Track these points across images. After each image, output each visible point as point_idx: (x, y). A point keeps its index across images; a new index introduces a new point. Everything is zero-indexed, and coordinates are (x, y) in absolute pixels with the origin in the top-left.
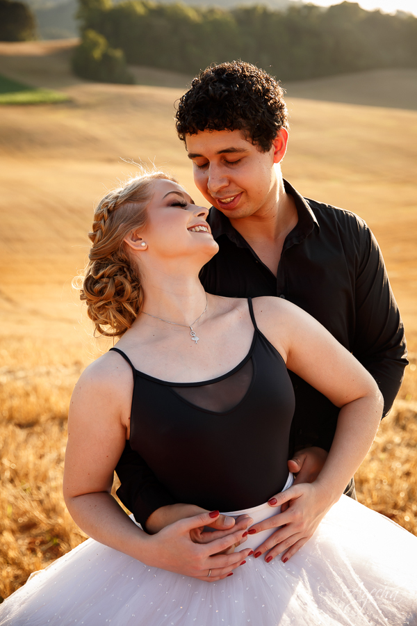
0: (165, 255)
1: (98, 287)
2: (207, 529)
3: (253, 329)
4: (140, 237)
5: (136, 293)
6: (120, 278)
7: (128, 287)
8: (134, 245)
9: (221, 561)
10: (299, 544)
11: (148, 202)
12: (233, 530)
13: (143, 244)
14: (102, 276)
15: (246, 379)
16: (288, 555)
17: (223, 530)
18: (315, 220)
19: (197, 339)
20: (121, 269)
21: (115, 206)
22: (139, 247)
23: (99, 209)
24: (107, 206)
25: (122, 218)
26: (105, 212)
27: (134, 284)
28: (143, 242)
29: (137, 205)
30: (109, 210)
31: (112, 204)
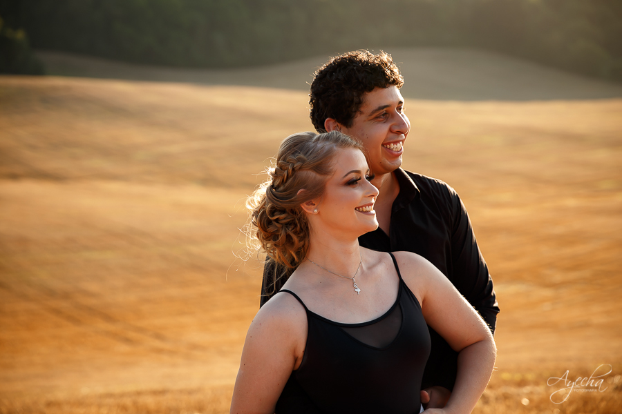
0: (332, 225)
1: (271, 229)
3: (397, 279)
4: (314, 203)
5: (302, 243)
6: (290, 231)
7: (295, 238)
8: (307, 208)
11: (329, 177)
13: (316, 211)
14: (277, 220)
15: (396, 322)
18: (416, 187)
19: (359, 290)
20: (293, 223)
21: (300, 168)
22: (312, 211)
23: (284, 160)
24: (293, 164)
25: (302, 184)
26: (290, 168)
27: (302, 235)
28: (315, 209)
29: (319, 177)
30: (293, 169)
31: (297, 165)
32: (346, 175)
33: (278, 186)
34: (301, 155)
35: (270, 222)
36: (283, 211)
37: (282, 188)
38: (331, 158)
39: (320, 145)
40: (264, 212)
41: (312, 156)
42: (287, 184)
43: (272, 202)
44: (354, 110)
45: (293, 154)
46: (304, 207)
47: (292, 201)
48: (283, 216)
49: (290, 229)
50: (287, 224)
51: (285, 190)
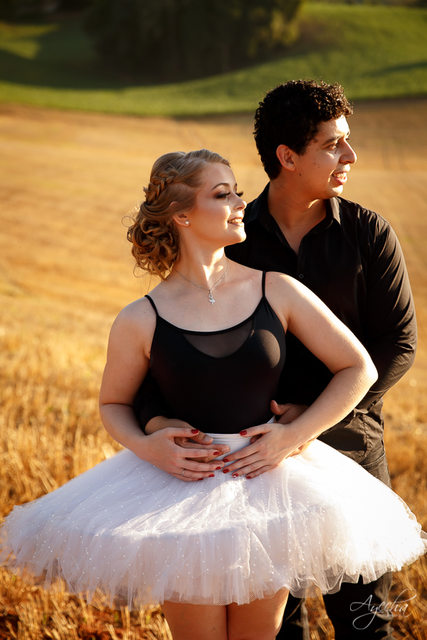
2: (190, 440)
3: (260, 296)
4: (185, 215)
5: (175, 255)
6: (164, 243)
7: (169, 251)
8: (179, 220)
9: (192, 465)
10: (264, 469)
11: (199, 189)
12: (209, 446)
13: (187, 223)
14: (151, 234)
16: (252, 475)
17: (203, 444)
19: (213, 301)
20: (166, 235)
21: (172, 182)
22: (184, 223)
23: (157, 175)
24: (165, 178)
25: (175, 196)
26: (163, 182)
27: (174, 247)
28: (187, 220)
29: (189, 189)
30: (166, 183)
31: (169, 179)
32: (215, 187)
33: (152, 201)
34: (173, 170)
35: (144, 237)
36: (156, 224)
37: (155, 202)
38: (201, 171)
39: (190, 161)
40: (139, 227)
41: (183, 170)
42: (160, 198)
43: (146, 216)
44: (308, 137)
45: (166, 169)
46: (176, 219)
47: (165, 213)
48: (156, 229)
49: (164, 241)
50: (160, 238)
51: (158, 204)
